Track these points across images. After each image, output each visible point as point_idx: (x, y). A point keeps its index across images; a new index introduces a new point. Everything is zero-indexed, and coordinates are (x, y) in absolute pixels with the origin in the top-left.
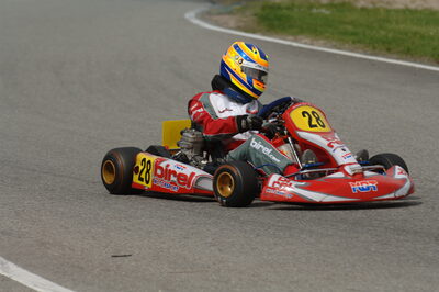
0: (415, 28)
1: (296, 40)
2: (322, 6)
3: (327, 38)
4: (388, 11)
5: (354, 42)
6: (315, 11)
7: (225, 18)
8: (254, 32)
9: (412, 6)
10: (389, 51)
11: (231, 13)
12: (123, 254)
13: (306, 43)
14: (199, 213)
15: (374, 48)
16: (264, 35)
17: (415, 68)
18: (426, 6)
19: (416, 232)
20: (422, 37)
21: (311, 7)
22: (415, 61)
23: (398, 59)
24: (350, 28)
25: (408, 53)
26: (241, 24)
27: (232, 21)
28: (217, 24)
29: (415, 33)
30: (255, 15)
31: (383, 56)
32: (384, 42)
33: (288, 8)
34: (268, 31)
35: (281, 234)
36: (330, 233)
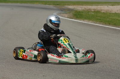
0: (117, 18)
1: (84, 21)
2: (92, 12)
3: (93, 20)
4: (110, 13)
5: (100, 22)
6: (90, 13)
7: (64, 15)
8: (72, 19)
9: (117, 12)
10: (109, 24)
11: (66, 13)
13: (86, 22)
15: (105, 23)
16: (75, 19)
17: (116, 29)
20: (119, 20)
21: (89, 12)
22: (117, 27)
23: (112, 26)
24: (99, 18)
25: (115, 25)
26: (69, 16)
27: (66, 15)
28: (62, 17)
29: (117, 19)
30: (73, 14)
31: (108, 25)
32: (108, 22)
33: (82, 12)
34: (76, 18)
35: (74, 75)
36: (88, 75)
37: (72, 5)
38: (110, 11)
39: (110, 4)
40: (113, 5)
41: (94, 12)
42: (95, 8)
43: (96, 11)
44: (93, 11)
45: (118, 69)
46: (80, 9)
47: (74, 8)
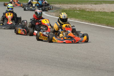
0: (101, 17)
1: (71, 19)
3: (79, 19)
4: (94, 12)
5: (86, 20)
6: (75, 12)
7: (52, 13)
9: (101, 11)
10: (95, 22)
12: (26, 75)
13: (73, 20)
14: (46, 64)
15: (91, 22)
17: (101, 27)
18: (104, 11)
19: (102, 70)
20: (103, 19)
22: (101, 25)
23: (97, 24)
24: (85, 16)
25: (100, 23)
26: (57, 15)
27: (54, 14)
28: (51, 15)
31: (93, 24)
32: (93, 20)
33: (69, 11)
35: (68, 70)
36: (80, 70)
37: (58, 4)
38: (94, 10)
39: (93, 3)
40: (95, 4)
41: (80, 10)
42: (80, 7)
43: (81, 9)
44: (78, 9)
45: (107, 63)
46: (66, 7)
47: (60, 7)
